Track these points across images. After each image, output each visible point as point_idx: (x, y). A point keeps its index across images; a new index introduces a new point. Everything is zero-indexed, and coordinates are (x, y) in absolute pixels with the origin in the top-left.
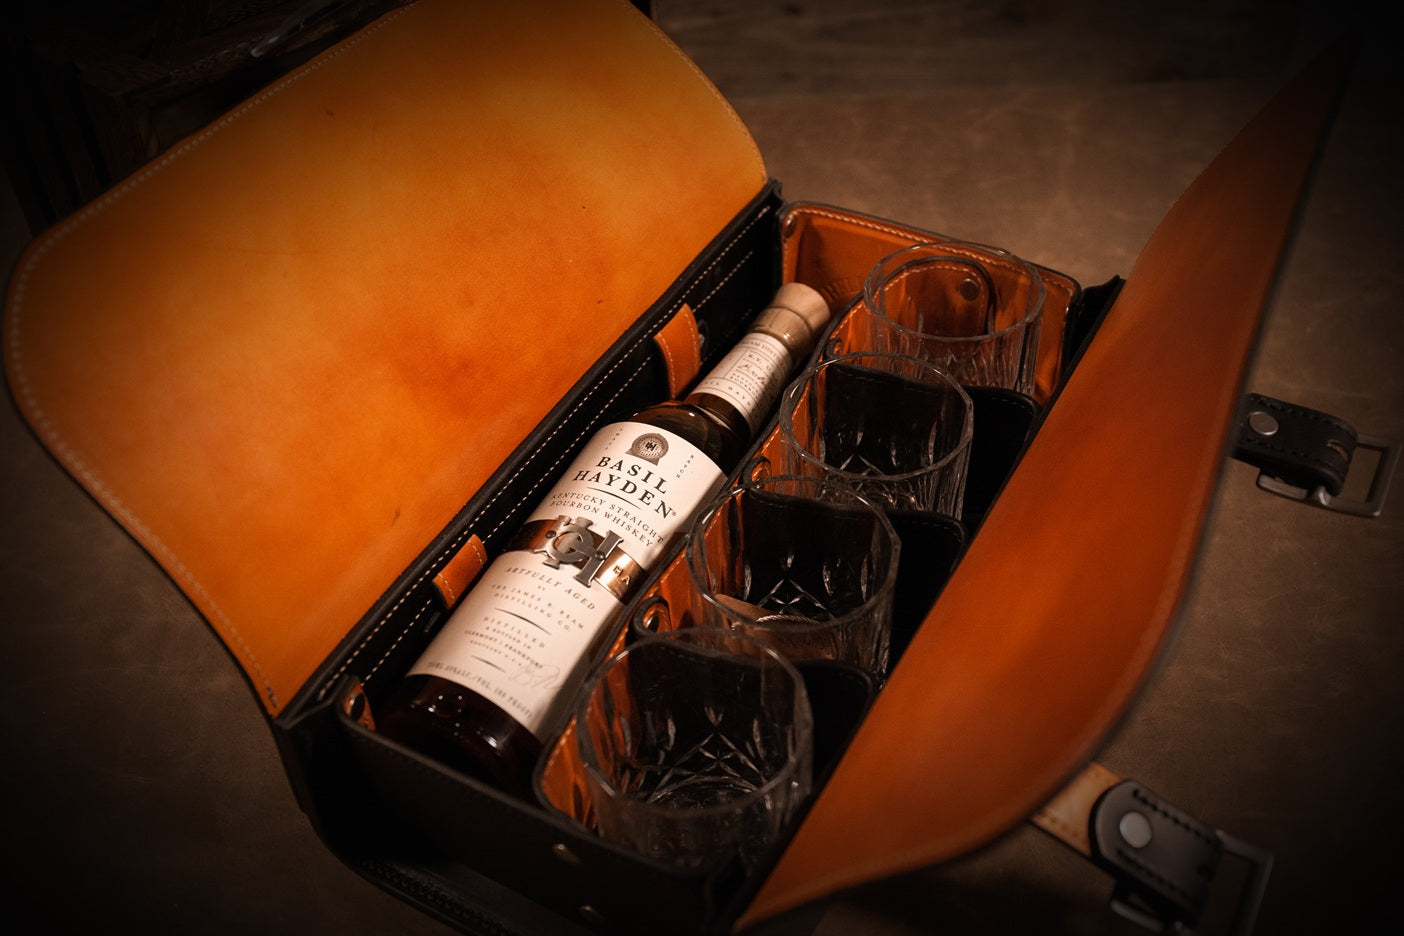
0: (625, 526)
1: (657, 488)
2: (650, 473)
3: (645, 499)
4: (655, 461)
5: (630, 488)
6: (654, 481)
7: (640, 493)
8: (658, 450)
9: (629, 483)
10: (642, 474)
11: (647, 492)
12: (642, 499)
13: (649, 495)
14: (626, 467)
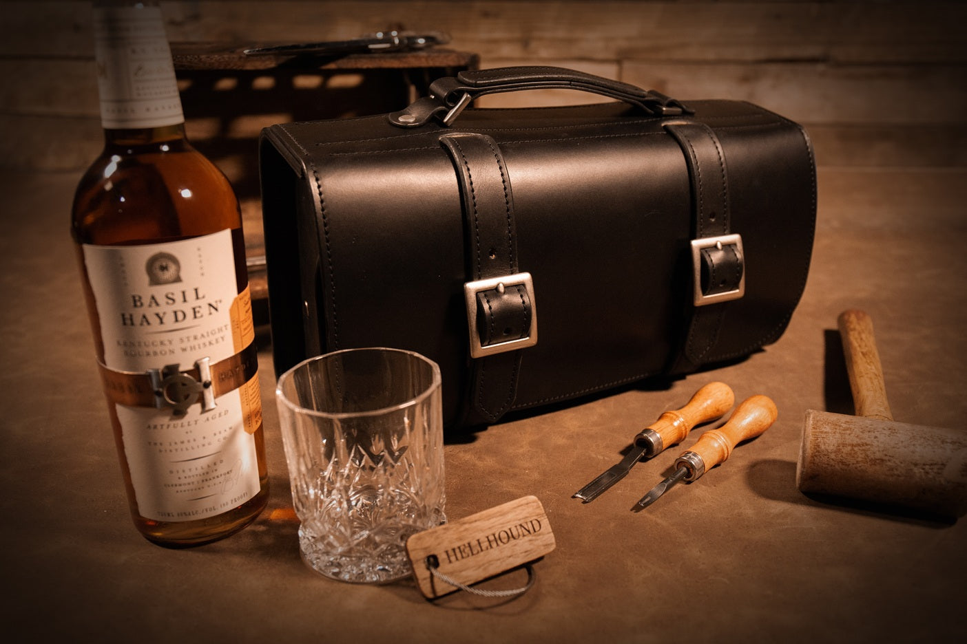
0: (202, 346)
1: (197, 298)
2: (184, 293)
3: (198, 315)
4: (178, 279)
5: (180, 316)
6: (191, 295)
7: (190, 314)
8: (172, 269)
9: (175, 313)
10: (179, 298)
11: (194, 309)
12: (195, 317)
13: (197, 310)
14: (161, 300)
